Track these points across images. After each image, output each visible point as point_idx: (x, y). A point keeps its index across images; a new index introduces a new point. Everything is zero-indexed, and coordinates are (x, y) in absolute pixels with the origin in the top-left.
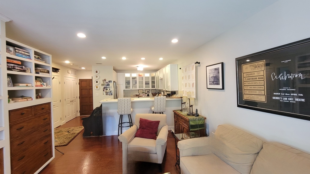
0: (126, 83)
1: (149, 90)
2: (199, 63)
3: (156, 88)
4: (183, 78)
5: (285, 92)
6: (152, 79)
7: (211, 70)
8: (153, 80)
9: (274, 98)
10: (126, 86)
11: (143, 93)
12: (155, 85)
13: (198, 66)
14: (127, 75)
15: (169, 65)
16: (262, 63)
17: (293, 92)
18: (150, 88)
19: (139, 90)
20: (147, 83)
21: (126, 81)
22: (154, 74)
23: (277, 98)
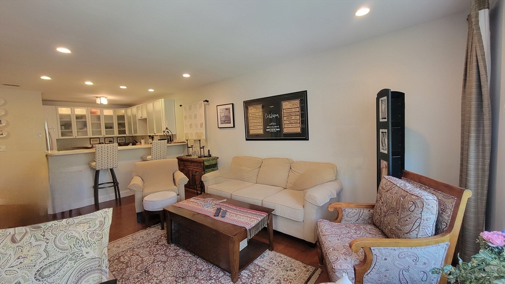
0: (61, 125)
1: (113, 138)
2: (208, 101)
3: (127, 134)
4: (185, 117)
5: (271, 126)
6: (118, 120)
7: (222, 110)
8: (120, 122)
9: (267, 130)
10: (61, 132)
11: (100, 144)
12: (125, 130)
13: (207, 105)
14: (64, 111)
15: (163, 99)
16: (260, 106)
17: (275, 125)
18: (116, 134)
19: (90, 138)
20: (109, 127)
21: (60, 121)
22: (122, 112)
23: (269, 130)
